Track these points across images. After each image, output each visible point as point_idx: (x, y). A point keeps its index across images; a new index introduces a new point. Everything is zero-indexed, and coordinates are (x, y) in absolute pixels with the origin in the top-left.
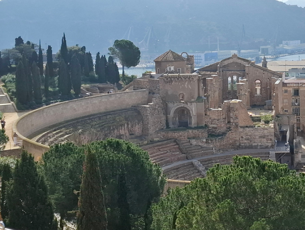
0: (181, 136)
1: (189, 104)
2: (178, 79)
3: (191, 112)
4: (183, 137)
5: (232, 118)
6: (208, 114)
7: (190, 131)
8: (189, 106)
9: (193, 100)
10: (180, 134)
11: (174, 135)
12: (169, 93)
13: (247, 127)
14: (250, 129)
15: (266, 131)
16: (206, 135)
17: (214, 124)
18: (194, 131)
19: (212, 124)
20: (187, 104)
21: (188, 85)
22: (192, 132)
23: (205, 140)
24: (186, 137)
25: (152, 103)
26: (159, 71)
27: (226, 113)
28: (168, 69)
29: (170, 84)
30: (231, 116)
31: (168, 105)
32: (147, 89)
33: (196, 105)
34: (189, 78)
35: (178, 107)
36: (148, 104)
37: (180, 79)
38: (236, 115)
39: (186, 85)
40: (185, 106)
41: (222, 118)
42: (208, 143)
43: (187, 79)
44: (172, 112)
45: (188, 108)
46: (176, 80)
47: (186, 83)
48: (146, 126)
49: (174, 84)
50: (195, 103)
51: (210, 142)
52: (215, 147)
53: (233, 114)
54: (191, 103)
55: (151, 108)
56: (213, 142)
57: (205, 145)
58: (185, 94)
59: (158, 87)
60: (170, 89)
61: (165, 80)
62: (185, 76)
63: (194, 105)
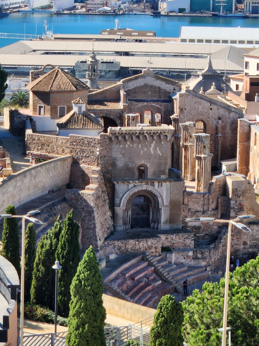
0: (150, 248)
1: (156, 184)
2: (138, 137)
3: (160, 200)
4: (153, 250)
5: (234, 208)
6: (186, 202)
7: (163, 237)
8: (155, 189)
9: (163, 177)
10: (149, 243)
11: (137, 247)
12: (120, 164)
16: (190, 242)
18: (170, 236)
20: (152, 184)
21: (155, 149)
22: (167, 238)
23: (191, 254)
24: (159, 250)
25: (93, 186)
26: (42, 110)
27: (219, 200)
28: (75, 109)
29: (121, 146)
30: (232, 206)
31: (117, 186)
32: (68, 155)
33: (169, 186)
34: (159, 136)
35: (136, 190)
36: (87, 187)
37: (141, 137)
38: (240, 204)
39: (152, 149)
40: (150, 188)
41: (210, 209)
42: (195, 258)
43: (155, 137)
44: (124, 201)
45: (154, 192)
46: (134, 138)
47: (153, 145)
48: (91, 231)
49: (129, 146)
50: (168, 183)
51: (199, 256)
52: (209, 265)
53: (236, 201)
54: (160, 181)
55: (95, 196)
56: (205, 255)
57: (192, 263)
58: (148, 165)
59: (98, 153)
60: (120, 156)
61: (113, 138)
62: (152, 132)
63: (166, 185)
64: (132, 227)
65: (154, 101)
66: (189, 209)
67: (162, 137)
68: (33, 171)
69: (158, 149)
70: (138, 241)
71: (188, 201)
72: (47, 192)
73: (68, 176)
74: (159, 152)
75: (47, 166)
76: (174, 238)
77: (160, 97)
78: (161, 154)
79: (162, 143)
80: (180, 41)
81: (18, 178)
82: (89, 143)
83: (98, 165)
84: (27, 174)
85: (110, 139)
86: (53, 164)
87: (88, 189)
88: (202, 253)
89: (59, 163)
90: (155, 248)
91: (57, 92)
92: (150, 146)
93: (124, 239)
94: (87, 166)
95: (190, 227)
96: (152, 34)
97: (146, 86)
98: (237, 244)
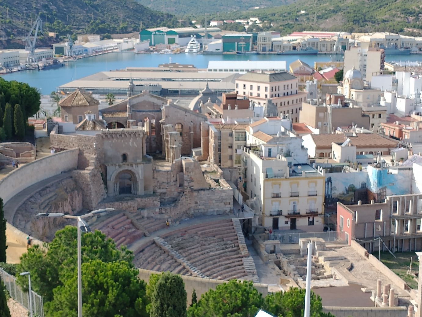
0: (130, 207)
1: (134, 166)
2: (121, 135)
3: (137, 176)
4: (132, 209)
5: (187, 180)
6: (155, 177)
7: (139, 200)
8: (134, 169)
9: (139, 161)
10: (129, 204)
11: (121, 207)
12: (109, 153)
13: (202, 190)
14: (206, 192)
15: (223, 194)
16: (157, 203)
17: (163, 188)
18: (144, 199)
19: (160, 188)
20: (132, 165)
21: (133, 143)
22: (142, 200)
23: (157, 210)
24: (136, 208)
25: (90, 168)
26: (67, 118)
27: (178, 175)
28: (87, 118)
29: (110, 142)
30: (185, 179)
31: (108, 168)
32: (77, 148)
33: (143, 167)
34: (135, 134)
35: (121, 170)
36: (86, 168)
37: (123, 136)
38: (191, 178)
39: (130, 143)
40: (130, 168)
41: (172, 181)
42: (161, 213)
43: (132, 135)
44: (113, 177)
45: (133, 171)
46: (118, 136)
47: (131, 140)
48: (88, 197)
49: (115, 141)
50: (142, 165)
51: (163, 211)
52: (170, 217)
53: (188, 176)
54: (137, 164)
55: (91, 174)
56: (167, 211)
57: (159, 216)
58: (129, 154)
59: (94, 146)
60: (110, 148)
61: (104, 137)
62: (130, 132)
63: (141, 166)
64: (120, 194)
65: (150, 111)
66: (158, 182)
67: (137, 135)
68: (48, 159)
69: (134, 143)
70: (121, 203)
71: (157, 176)
72: (60, 173)
73: (76, 162)
74: (135, 145)
75: (59, 155)
76: (146, 200)
77: (154, 108)
78: (136, 146)
79: (137, 139)
80: (207, 70)
81: (35, 164)
82: (89, 140)
83: (95, 154)
84: (43, 161)
85: (102, 137)
86: (64, 154)
87: (87, 170)
88: (166, 210)
89: (69, 153)
90: (133, 207)
91: (76, 106)
92: (129, 141)
93: (112, 202)
94: (88, 155)
95: (159, 193)
96: (191, 66)
97: (144, 102)
98: (190, 204)
